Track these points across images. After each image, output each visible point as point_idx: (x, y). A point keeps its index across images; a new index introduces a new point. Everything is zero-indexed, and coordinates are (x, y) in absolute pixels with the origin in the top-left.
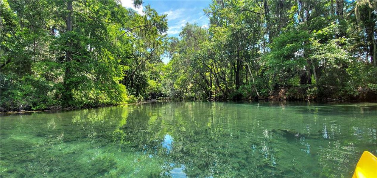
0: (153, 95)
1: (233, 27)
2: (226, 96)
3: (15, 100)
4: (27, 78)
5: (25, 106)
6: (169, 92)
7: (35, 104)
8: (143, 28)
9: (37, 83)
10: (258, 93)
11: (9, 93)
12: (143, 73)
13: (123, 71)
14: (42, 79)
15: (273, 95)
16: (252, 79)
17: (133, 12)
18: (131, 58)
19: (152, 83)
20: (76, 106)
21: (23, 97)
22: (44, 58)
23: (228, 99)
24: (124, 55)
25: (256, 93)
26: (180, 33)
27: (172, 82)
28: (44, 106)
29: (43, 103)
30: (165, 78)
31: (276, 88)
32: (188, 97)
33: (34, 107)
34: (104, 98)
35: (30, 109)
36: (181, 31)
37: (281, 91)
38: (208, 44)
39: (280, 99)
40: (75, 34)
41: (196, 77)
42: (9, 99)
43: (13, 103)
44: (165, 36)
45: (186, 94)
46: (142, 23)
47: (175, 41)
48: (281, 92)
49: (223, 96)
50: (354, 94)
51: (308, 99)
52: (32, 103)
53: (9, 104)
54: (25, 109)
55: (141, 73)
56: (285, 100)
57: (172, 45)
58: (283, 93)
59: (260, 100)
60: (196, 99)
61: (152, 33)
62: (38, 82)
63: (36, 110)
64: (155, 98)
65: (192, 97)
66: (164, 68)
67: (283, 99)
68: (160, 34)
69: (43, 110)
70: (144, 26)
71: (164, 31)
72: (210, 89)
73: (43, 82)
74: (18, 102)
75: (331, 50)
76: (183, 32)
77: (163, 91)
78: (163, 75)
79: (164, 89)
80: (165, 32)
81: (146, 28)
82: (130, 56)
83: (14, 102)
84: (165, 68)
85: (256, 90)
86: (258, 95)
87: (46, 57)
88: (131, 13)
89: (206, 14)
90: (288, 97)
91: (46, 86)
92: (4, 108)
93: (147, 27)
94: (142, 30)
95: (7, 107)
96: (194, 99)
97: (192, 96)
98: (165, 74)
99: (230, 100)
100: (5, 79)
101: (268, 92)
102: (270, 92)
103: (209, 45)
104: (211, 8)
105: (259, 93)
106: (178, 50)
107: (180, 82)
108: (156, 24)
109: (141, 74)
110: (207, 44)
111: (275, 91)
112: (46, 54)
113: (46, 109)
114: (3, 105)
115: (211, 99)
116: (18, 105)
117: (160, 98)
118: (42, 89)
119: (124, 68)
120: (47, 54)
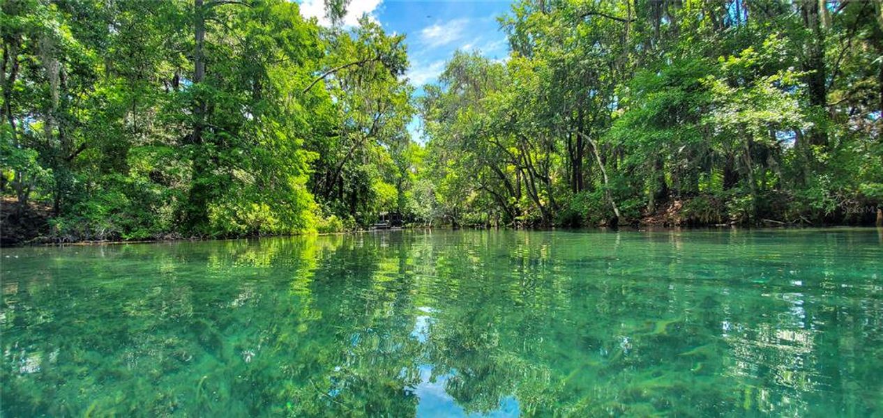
0: (395, 218)
1: (554, 57)
2: (548, 220)
3: (91, 222)
4: (112, 179)
5: (109, 232)
6: (427, 210)
7: (128, 229)
8: (354, 68)
9: (131, 187)
10: (616, 210)
11: (83, 208)
12: (361, 168)
13: (307, 162)
14: (141, 180)
15: (653, 215)
16: (604, 177)
17: (341, 32)
18: (335, 135)
19: (383, 190)
20: (208, 235)
21: (107, 215)
22: (153, 139)
23: (553, 224)
24: (307, 130)
25: (613, 210)
26: (442, 75)
27: (434, 187)
28: (144, 234)
29: (143, 226)
30: (419, 179)
31: (663, 197)
32: (470, 223)
33: (127, 234)
34: (272, 222)
35: (118, 237)
36: (443, 71)
37: (674, 203)
38: (501, 99)
39: (665, 223)
40: (202, 89)
41: (483, 176)
42: (82, 219)
43: (89, 226)
44: (404, 83)
45: (468, 215)
46: (353, 55)
47: (433, 94)
48: (673, 206)
49: (543, 219)
50: (825, 206)
51: (732, 223)
52: (123, 226)
53: (82, 229)
54: (109, 238)
55: (356, 168)
56: (678, 225)
57: (427, 103)
58: (676, 210)
59: (621, 226)
60: (489, 226)
61: (374, 78)
62: (133, 185)
63: (129, 240)
64: (399, 224)
65: (481, 223)
66: (417, 156)
67: (673, 224)
68: (392, 80)
69: (143, 240)
70: (357, 63)
71: (399, 71)
72: (515, 203)
73: (142, 185)
74: (97, 225)
75: (758, 103)
76: (447, 73)
77: (415, 209)
78: (417, 173)
79: (417, 204)
80: (403, 73)
81: (361, 68)
82: (334, 131)
83: (91, 224)
84: (420, 157)
85: (613, 203)
86: (618, 214)
87: (157, 137)
88: (336, 36)
89: (503, 29)
90: (686, 219)
91: (148, 193)
92: (74, 235)
93: (363, 66)
94: (351, 73)
95: (78, 234)
96: (486, 225)
97: (481, 219)
98: (421, 169)
99: (557, 226)
100: (75, 181)
101: (642, 208)
102: (645, 207)
103: (502, 101)
104: (515, 14)
105: (619, 210)
106: (437, 115)
107: (445, 187)
108: (381, 57)
109: (358, 171)
110: (498, 98)
111: (659, 206)
112: (157, 132)
113: (148, 239)
114: (72, 230)
115: (517, 225)
116: (96, 230)
117: (410, 224)
118: (142, 200)
119: (309, 156)
120: (160, 132)
